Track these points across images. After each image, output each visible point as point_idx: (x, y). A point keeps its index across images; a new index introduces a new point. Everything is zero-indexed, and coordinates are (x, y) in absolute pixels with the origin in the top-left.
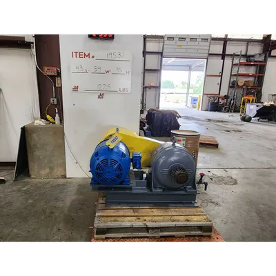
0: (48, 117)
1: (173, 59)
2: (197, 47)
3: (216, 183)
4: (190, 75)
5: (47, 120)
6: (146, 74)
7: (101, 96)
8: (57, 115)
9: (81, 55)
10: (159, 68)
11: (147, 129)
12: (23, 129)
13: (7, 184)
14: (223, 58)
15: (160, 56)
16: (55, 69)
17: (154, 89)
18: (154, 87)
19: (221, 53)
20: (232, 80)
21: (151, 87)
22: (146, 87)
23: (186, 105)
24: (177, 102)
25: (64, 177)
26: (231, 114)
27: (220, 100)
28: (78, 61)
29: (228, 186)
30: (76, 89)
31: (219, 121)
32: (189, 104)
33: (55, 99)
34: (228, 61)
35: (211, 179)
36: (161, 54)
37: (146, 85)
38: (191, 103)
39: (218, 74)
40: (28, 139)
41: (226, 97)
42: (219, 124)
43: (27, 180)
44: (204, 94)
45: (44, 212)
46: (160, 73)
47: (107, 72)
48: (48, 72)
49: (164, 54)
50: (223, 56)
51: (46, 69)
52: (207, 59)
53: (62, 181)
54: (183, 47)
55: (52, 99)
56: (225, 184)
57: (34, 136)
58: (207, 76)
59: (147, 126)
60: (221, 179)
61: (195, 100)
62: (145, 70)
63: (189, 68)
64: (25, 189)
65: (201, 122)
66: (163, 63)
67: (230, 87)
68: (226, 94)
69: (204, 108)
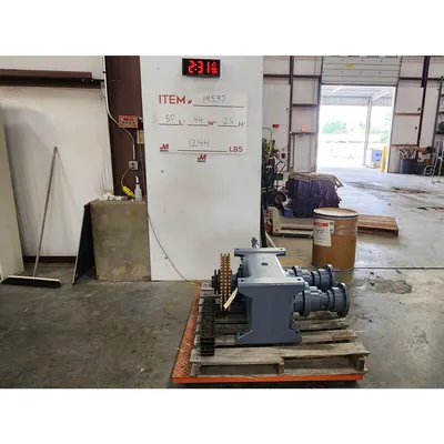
0: (125, 189)
1: (340, 87)
2: (379, 67)
3: (378, 290)
4: (369, 113)
5: (124, 194)
6: (293, 113)
7: (202, 158)
8: (138, 186)
9: (172, 99)
10: (316, 103)
11: (287, 206)
12: (88, 208)
13: (63, 288)
14: (424, 85)
15: (317, 83)
16: (135, 119)
17: (308, 136)
18: (307, 134)
19: (421, 76)
20: (440, 121)
21: (301, 134)
22: (294, 134)
23: (364, 164)
24: (351, 157)
25: (148, 279)
26: (436, 179)
27: (420, 154)
28: (168, 108)
29: (395, 295)
30: (165, 148)
31: (412, 192)
32: (369, 162)
33: (136, 163)
34: (433, 90)
35: (373, 285)
36: (319, 78)
37: (294, 130)
38: (372, 160)
39: (416, 112)
40: (94, 222)
41: (430, 150)
42: (412, 195)
43: (93, 283)
44: (391, 145)
45: (115, 328)
46: (318, 110)
47: (211, 123)
48: (125, 122)
49: (323, 78)
50: (424, 80)
51: (122, 118)
52: (397, 86)
53: (144, 285)
54: (355, 67)
55: (131, 163)
56: (393, 291)
57: (105, 217)
58: (395, 114)
59: (288, 200)
60: (386, 285)
61: (377, 155)
62: (293, 106)
63: (369, 101)
64: (88, 295)
65: (383, 193)
66: (322, 93)
67: (436, 133)
68: (430, 145)
69: (393, 168)
